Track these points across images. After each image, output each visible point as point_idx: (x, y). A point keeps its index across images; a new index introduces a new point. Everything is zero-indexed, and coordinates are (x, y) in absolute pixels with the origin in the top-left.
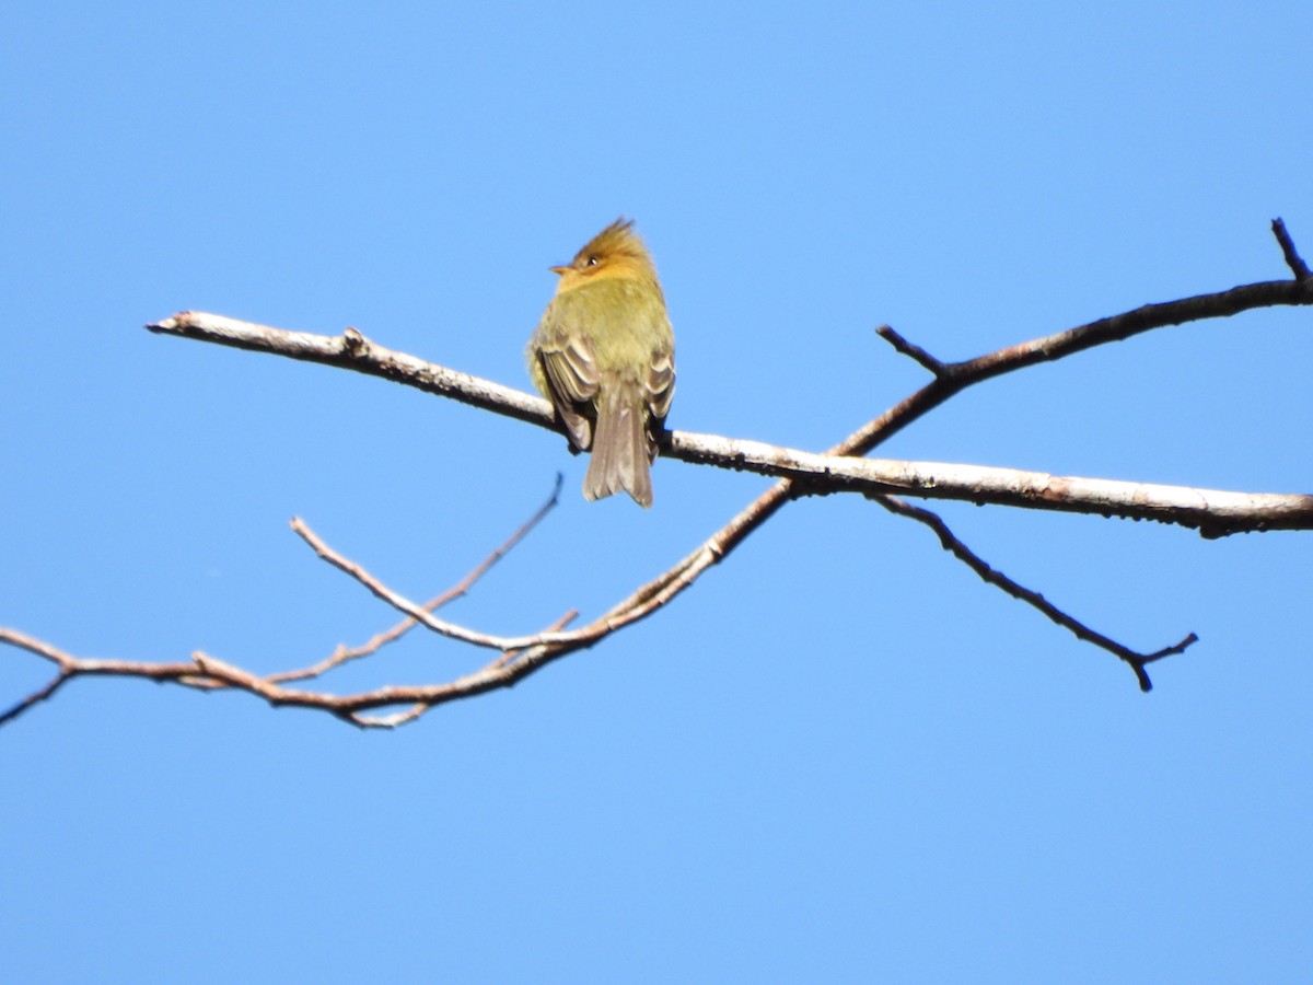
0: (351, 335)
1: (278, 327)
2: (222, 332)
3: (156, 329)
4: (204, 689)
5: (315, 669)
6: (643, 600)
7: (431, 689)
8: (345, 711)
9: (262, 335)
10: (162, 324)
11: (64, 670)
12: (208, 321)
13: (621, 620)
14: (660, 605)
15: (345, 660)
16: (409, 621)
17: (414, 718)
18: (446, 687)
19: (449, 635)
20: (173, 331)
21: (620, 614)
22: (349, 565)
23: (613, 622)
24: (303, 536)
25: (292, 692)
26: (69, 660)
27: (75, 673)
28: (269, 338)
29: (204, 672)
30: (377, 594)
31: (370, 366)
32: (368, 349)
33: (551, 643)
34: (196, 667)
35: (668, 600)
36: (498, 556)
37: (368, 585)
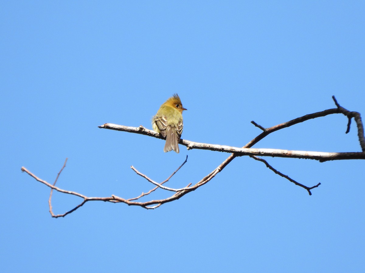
0: (141, 127)
1: (126, 126)
2: (114, 127)
3: (100, 127)
4: (115, 202)
5: (138, 198)
6: (205, 180)
7: (161, 200)
8: (144, 206)
9: (122, 128)
10: (101, 126)
11: (85, 200)
12: (111, 125)
13: (200, 184)
14: (208, 181)
15: (143, 196)
16: (157, 187)
17: (158, 207)
18: (165, 200)
19: (164, 189)
20: (104, 127)
21: (200, 183)
22: (143, 175)
23: (198, 185)
24: (133, 169)
25: (132, 202)
26: (86, 198)
27: (87, 200)
28: (124, 128)
29: (114, 199)
30: (149, 181)
31: (145, 133)
32: (145, 130)
33: (186, 190)
34: (113, 198)
35: (210, 180)
36: (175, 173)
37: (147, 179)
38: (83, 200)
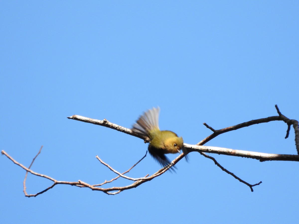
0: (105, 120)
1: (92, 118)
2: (81, 119)
4: (81, 187)
5: (101, 184)
6: (160, 172)
7: (121, 188)
8: (105, 191)
9: (88, 120)
10: (70, 117)
11: (55, 183)
12: (78, 117)
13: (155, 175)
14: (162, 173)
15: (106, 183)
16: (119, 176)
17: (118, 193)
18: (124, 187)
19: (124, 177)
20: (72, 118)
21: (155, 174)
22: (106, 164)
23: (154, 176)
24: (98, 159)
25: (96, 188)
26: (56, 181)
27: (57, 183)
28: (90, 120)
29: (80, 184)
30: (111, 170)
31: (108, 126)
32: (108, 123)
33: (142, 179)
34: (79, 183)
35: (164, 172)
36: (135, 165)
37: (109, 168)
38: (53, 183)
